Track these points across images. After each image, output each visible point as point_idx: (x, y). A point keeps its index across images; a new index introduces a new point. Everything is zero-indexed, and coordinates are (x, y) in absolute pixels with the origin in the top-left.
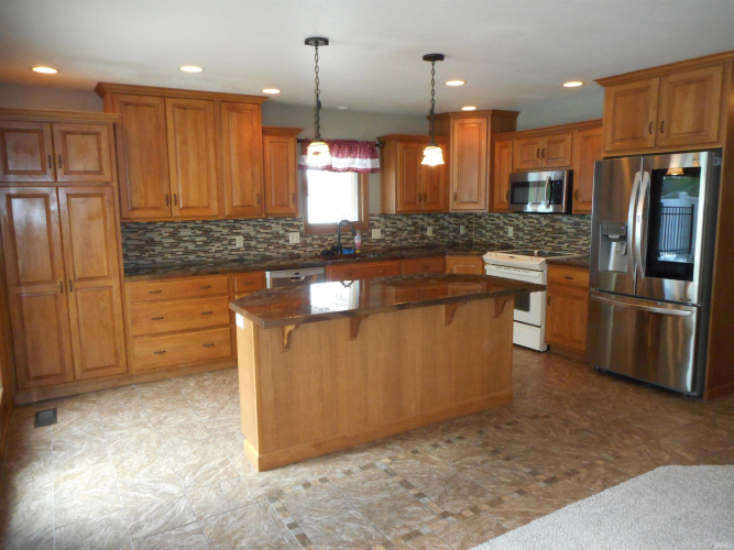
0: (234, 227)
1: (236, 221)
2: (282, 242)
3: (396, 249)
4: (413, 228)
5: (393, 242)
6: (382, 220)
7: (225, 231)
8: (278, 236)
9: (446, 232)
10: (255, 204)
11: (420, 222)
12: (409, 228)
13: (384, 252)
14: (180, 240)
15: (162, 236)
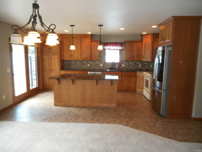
0: (88, 62)
1: (88, 61)
2: (98, 66)
3: (129, 70)
4: (135, 65)
5: (128, 68)
6: (125, 62)
7: (86, 63)
8: (97, 64)
9: (145, 66)
10: (88, 57)
11: (137, 63)
12: (133, 65)
13: (125, 70)
14: (77, 64)
15: (73, 63)
